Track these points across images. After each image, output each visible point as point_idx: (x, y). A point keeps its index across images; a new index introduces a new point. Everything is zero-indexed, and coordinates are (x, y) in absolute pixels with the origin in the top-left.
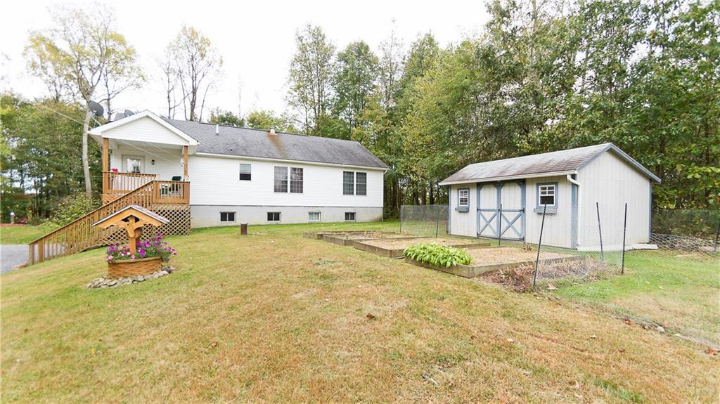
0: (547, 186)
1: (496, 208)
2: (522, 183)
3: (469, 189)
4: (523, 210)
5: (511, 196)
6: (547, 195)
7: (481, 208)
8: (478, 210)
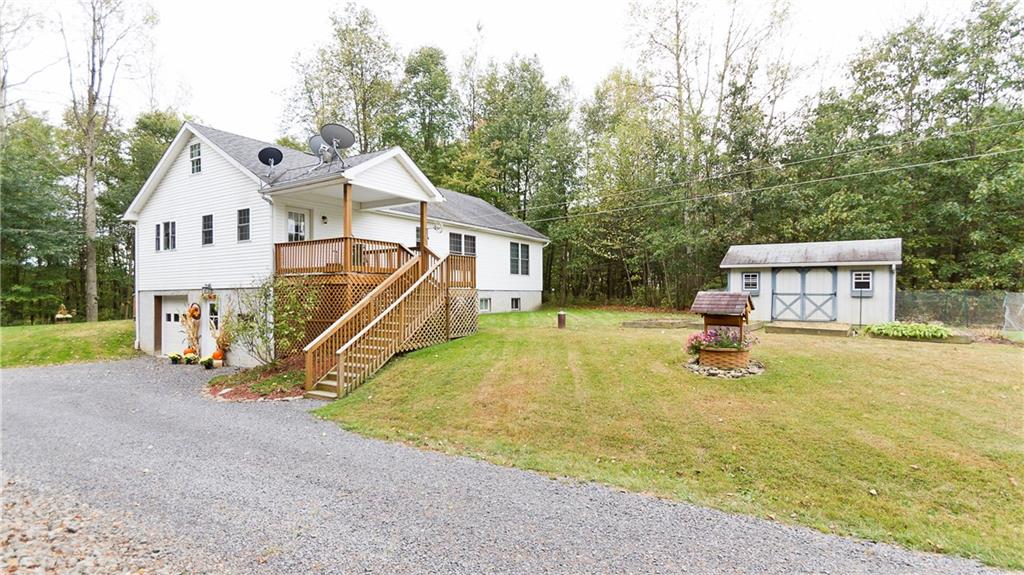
0: (863, 273)
1: (799, 291)
2: (834, 269)
3: (759, 273)
4: (835, 294)
5: (819, 283)
6: (862, 280)
7: (777, 291)
8: (773, 294)
